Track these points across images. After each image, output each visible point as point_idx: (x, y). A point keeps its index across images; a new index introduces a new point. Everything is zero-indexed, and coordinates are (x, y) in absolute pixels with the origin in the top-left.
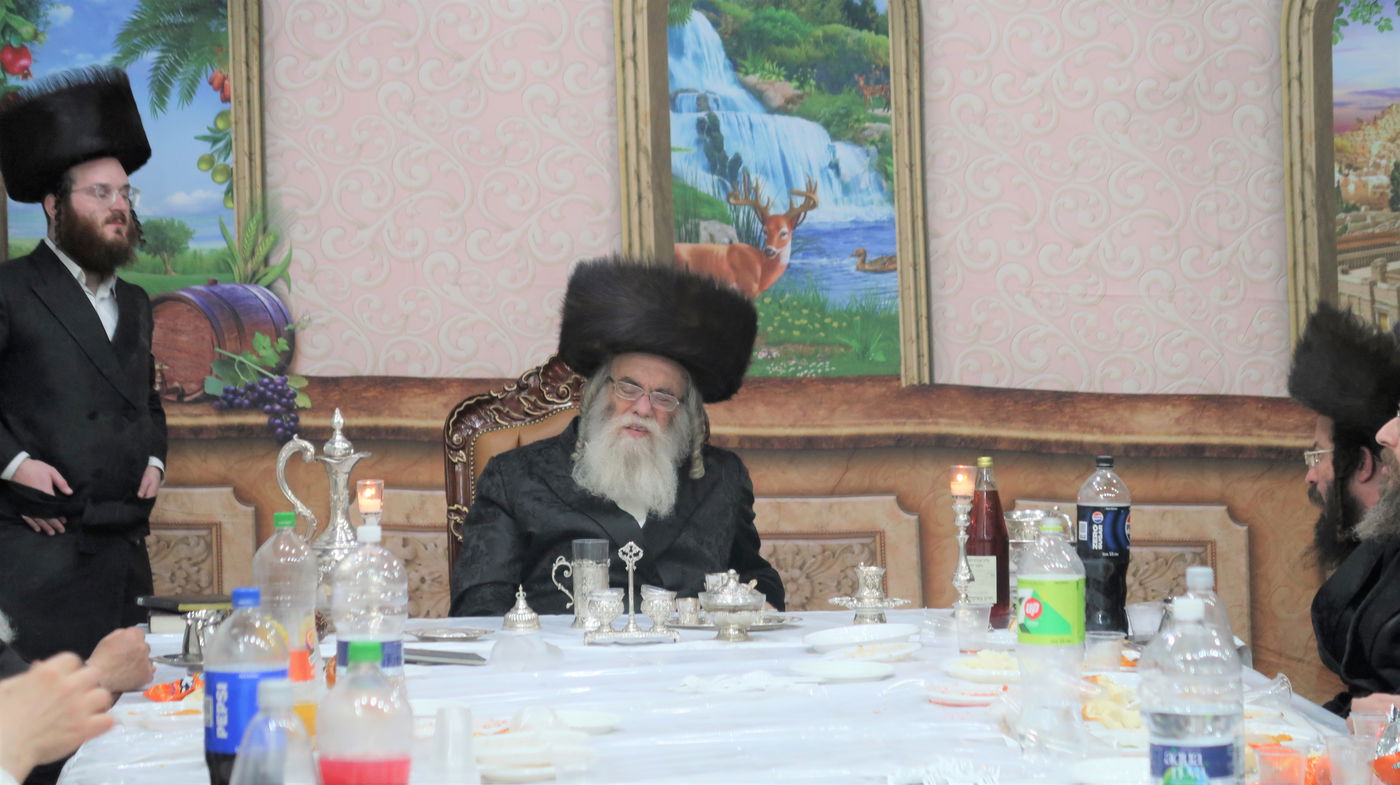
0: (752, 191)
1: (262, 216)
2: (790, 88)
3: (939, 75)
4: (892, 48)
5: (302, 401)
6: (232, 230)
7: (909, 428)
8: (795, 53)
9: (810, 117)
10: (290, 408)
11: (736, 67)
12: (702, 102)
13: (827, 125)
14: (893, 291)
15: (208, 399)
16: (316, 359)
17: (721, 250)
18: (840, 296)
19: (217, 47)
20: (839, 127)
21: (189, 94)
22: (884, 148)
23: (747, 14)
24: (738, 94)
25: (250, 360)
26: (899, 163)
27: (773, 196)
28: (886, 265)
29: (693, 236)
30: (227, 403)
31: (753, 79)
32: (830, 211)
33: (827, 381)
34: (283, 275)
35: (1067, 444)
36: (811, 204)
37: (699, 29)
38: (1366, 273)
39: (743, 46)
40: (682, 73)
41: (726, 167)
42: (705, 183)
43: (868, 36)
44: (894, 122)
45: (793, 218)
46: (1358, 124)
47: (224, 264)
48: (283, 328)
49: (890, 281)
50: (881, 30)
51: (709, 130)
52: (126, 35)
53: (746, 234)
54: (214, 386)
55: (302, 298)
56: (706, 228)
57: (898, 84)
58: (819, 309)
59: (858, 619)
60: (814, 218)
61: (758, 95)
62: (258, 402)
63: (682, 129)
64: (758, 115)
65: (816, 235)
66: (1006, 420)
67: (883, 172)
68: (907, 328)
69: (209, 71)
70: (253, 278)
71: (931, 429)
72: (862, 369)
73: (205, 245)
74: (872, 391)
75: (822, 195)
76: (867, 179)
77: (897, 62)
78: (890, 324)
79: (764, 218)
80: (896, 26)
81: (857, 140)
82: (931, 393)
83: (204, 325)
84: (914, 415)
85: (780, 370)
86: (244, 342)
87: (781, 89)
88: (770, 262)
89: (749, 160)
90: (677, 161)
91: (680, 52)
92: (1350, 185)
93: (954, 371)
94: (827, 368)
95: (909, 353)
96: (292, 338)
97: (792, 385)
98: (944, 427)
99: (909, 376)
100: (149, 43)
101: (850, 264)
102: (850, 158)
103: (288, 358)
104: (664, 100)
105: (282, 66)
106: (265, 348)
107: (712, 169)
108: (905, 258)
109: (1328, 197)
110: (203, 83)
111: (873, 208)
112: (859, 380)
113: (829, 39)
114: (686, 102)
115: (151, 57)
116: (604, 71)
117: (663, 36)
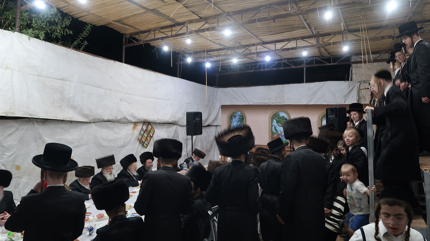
12: (275, 126)
23: (278, 120)
29: (274, 135)
39: (277, 122)
40: (273, 124)
41: (276, 130)
42: (275, 132)
45: (281, 134)
51: (275, 128)
53: (278, 135)
61: (279, 125)
63: (273, 128)
64: (279, 127)
79: (279, 134)
87: (280, 125)
88: (279, 137)
89: (278, 130)
104: (272, 126)
114: (274, 126)
115: (239, 123)
116: (268, 124)
117: (272, 121)
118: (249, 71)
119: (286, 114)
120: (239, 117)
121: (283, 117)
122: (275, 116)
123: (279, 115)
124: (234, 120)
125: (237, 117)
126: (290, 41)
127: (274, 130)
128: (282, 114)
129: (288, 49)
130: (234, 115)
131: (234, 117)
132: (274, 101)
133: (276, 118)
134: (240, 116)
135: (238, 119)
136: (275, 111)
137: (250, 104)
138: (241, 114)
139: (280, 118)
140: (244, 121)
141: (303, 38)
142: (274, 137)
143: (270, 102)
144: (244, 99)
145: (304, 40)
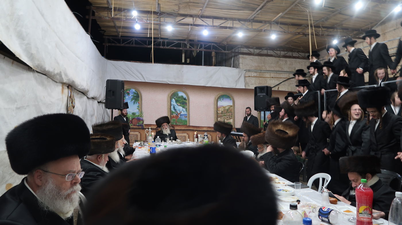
0: (177, 111)
1: (141, 112)
2: (180, 104)
3: (190, 103)
4: (187, 102)
5: (144, 126)
6: (139, 113)
7: (188, 129)
8: (180, 102)
9: (181, 106)
10: (143, 126)
11: (176, 103)
12: (174, 105)
13: (182, 107)
14: (187, 119)
15: (137, 126)
16: (145, 123)
17: (175, 116)
18: (183, 119)
19: (139, 100)
20: (183, 107)
21: (136, 103)
22: (186, 109)
23: (177, 99)
24: (176, 105)
25: (140, 123)
26: (187, 110)
27: (179, 112)
28: (186, 117)
29: (173, 115)
30: (138, 126)
31: (177, 104)
32: (182, 113)
33: (182, 125)
34: (143, 117)
35: (199, 130)
36: (181, 112)
37: (173, 100)
38: (220, 118)
39: (177, 101)
40: (172, 103)
42: (174, 111)
43: (185, 101)
44: (187, 107)
45: (180, 114)
46: (219, 108)
47: (139, 116)
48: (143, 120)
49: (187, 118)
50: (186, 100)
51: (174, 107)
52: (132, 99)
53: (176, 115)
54: (137, 125)
55: (144, 118)
56: (174, 114)
57: (187, 104)
58: (181, 120)
59: (188, 143)
60: (181, 113)
61: (178, 105)
62: (140, 126)
63: (172, 107)
64: (178, 106)
65: (181, 115)
66: (194, 128)
67: (186, 110)
68: (188, 121)
69: (138, 102)
70: (141, 117)
71: (189, 129)
72: (185, 124)
73: (137, 114)
74: (185, 126)
75: (182, 112)
76: (185, 111)
77: (187, 103)
78: (187, 121)
80: (187, 100)
81: (184, 108)
82: (189, 126)
83: (137, 120)
84: (188, 128)
85: (178, 124)
86: (140, 121)
87: (179, 104)
88: (178, 117)
89: (177, 109)
90: (172, 109)
91: (172, 101)
92: (219, 112)
93: (191, 125)
94: (182, 124)
95: (188, 123)
96: (143, 121)
97: (180, 125)
98: (190, 129)
99: (188, 125)
100: (133, 100)
101: (184, 117)
102: (184, 109)
103: (143, 123)
104: (171, 105)
105: (143, 102)
106: (141, 122)
107: (174, 110)
108: (188, 117)
109: (217, 113)
110: (137, 103)
111: (186, 113)
112: (184, 125)
113: (183, 101)
114: (172, 105)
115: (134, 101)
116: (167, 103)
117: (171, 100)
118: (146, 46)
119: (185, 94)
120: (133, 95)
121: (182, 96)
122: (174, 96)
123: (178, 94)
124: (127, 97)
125: (131, 95)
126: (228, 20)
127: (173, 110)
128: (181, 94)
129: (226, 28)
130: (127, 93)
131: (127, 95)
132: (173, 80)
133: (175, 97)
134: (135, 93)
135: (132, 97)
136: (174, 90)
137: (147, 81)
138: (135, 91)
139: (179, 97)
140: (140, 99)
141: (240, 20)
142: (173, 116)
143: (169, 81)
144: (140, 75)
145: (240, 22)
